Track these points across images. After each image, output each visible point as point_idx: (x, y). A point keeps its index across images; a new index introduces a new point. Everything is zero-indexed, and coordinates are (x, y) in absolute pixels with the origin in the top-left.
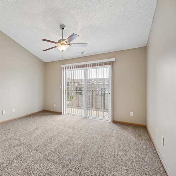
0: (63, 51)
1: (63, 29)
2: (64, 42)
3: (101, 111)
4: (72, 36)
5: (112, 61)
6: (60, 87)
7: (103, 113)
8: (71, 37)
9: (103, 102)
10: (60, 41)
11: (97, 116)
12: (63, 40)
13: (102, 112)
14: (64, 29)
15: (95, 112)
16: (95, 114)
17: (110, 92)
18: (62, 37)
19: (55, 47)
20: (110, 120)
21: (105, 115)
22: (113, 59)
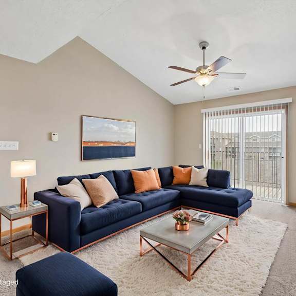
0: (204, 85)
1: (204, 48)
2: (205, 71)
3: (269, 187)
4: (219, 60)
5: (287, 103)
6: (200, 145)
7: (272, 191)
8: (218, 63)
9: (271, 172)
10: (199, 69)
11: (262, 196)
12: (205, 67)
13: (271, 189)
14: (207, 48)
15: (259, 188)
16: (258, 192)
17: (284, 155)
18: (202, 63)
19: (192, 79)
20: (284, 202)
21: (275, 193)
22: (289, 100)
